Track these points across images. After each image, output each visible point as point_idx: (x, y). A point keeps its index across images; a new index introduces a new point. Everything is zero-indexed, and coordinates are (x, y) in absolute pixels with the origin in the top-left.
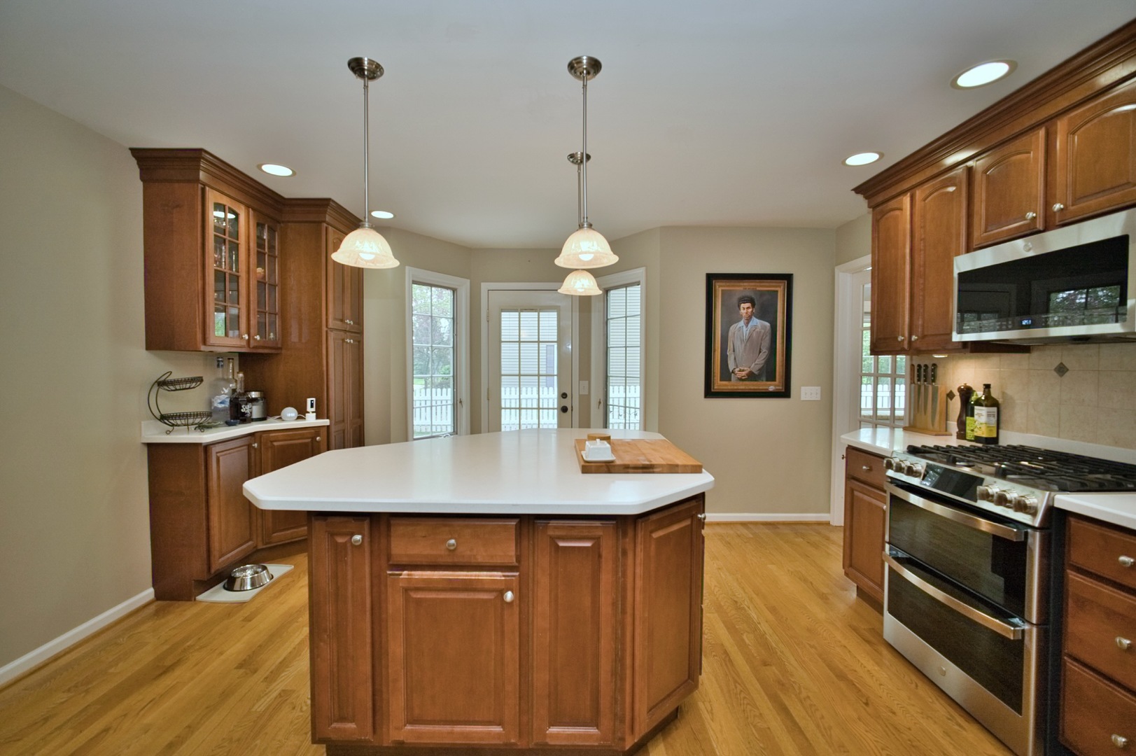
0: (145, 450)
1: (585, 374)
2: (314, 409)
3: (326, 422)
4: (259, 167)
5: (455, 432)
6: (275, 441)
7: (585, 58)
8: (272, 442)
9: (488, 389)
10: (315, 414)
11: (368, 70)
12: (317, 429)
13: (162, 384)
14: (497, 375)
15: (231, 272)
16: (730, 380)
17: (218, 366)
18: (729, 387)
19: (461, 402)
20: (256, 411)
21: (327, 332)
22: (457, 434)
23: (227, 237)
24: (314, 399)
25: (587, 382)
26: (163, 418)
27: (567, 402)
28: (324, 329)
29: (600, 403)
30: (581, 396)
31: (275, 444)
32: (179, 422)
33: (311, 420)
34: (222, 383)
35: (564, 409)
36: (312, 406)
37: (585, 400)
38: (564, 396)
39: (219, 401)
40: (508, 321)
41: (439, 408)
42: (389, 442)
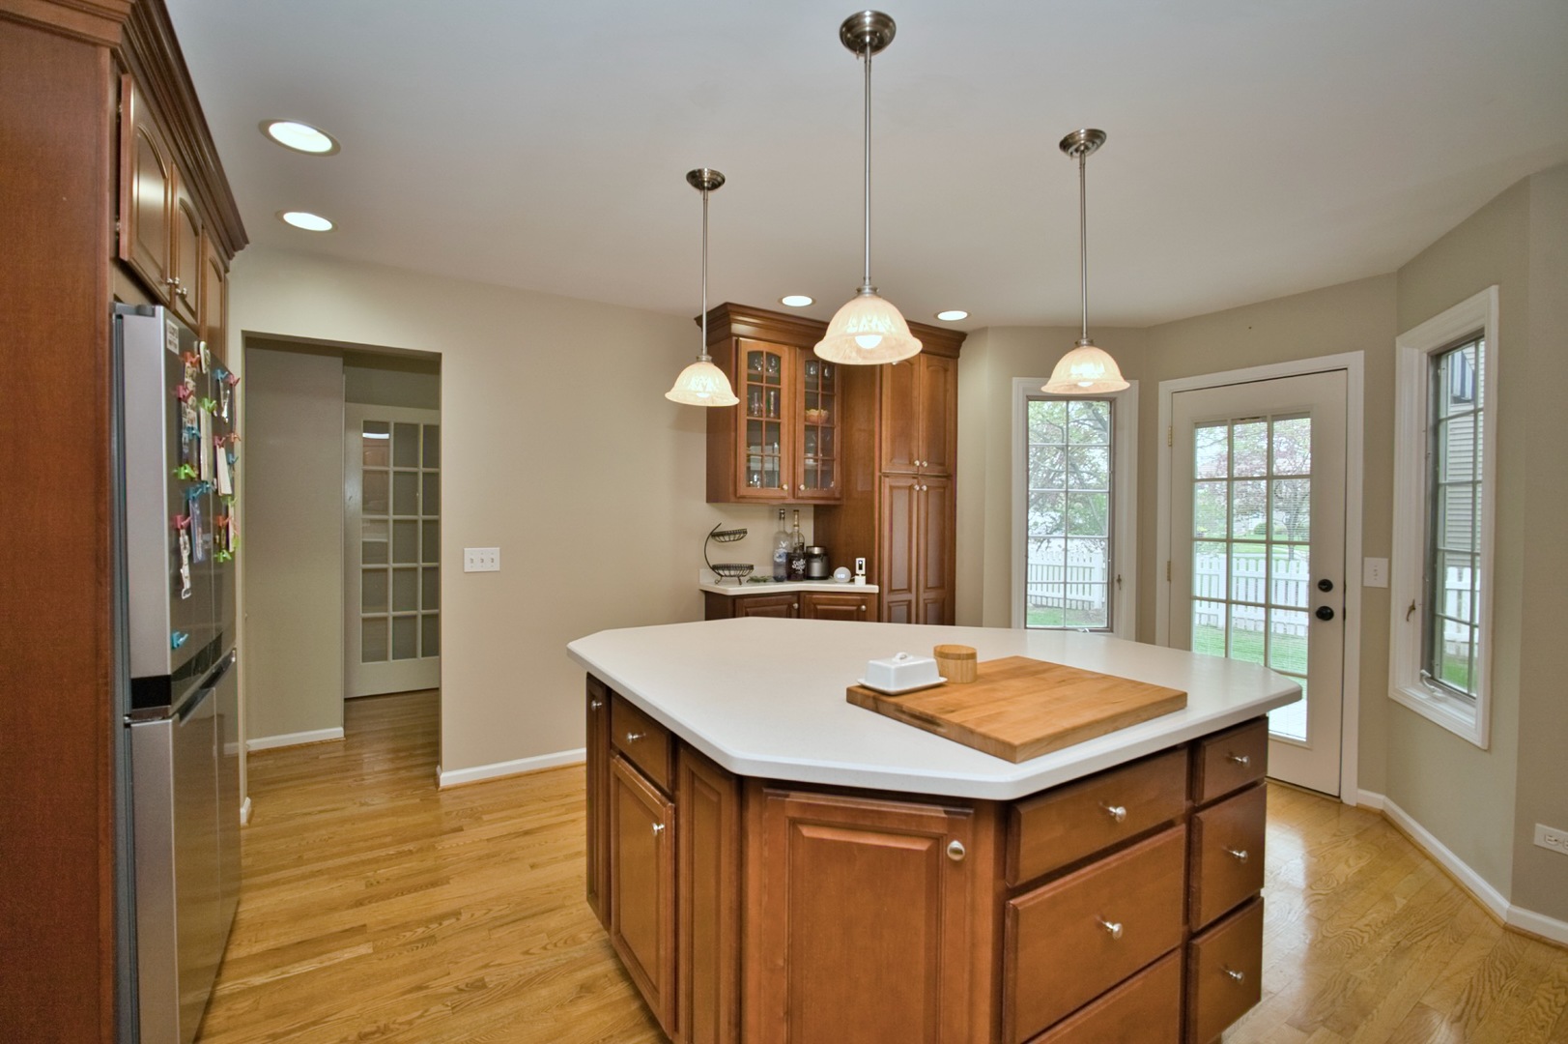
0: (703, 597)
1: (1378, 540)
2: (863, 572)
3: (874, 589)
4: (780, 301)
5: (1110, 629)
6: (819, 604)
7: (868, 13)
8: (815, 605)
9: (1169, 563)
10: (864, 577)
11: (708, 182)
12: (864, 596)
13: (715, 535)
14: (1187, 542)
15: (768, 419)
17: (780, 518)
19: (1119, 580)
20: (817, 568)
21: (880, 477)
22: (1112, 631)
23: (764, 384)
24: (864, 559)
25: (1387, 560)
26: (715, 568)
27: (1332, 600)
28: (877, 474)
29: (1413, 608)
30: (1367, 592)
31: (819, 607)
32: (727, 572)
33: (860, 584)
34: (783, 536)
35: (1323, 614)
36: (861, 568)
37: (1378, 600)
38: (1325, 586)
39: (777, 555)
40: (1209, 448)
41: (1074, 586)
42: (981, 626)
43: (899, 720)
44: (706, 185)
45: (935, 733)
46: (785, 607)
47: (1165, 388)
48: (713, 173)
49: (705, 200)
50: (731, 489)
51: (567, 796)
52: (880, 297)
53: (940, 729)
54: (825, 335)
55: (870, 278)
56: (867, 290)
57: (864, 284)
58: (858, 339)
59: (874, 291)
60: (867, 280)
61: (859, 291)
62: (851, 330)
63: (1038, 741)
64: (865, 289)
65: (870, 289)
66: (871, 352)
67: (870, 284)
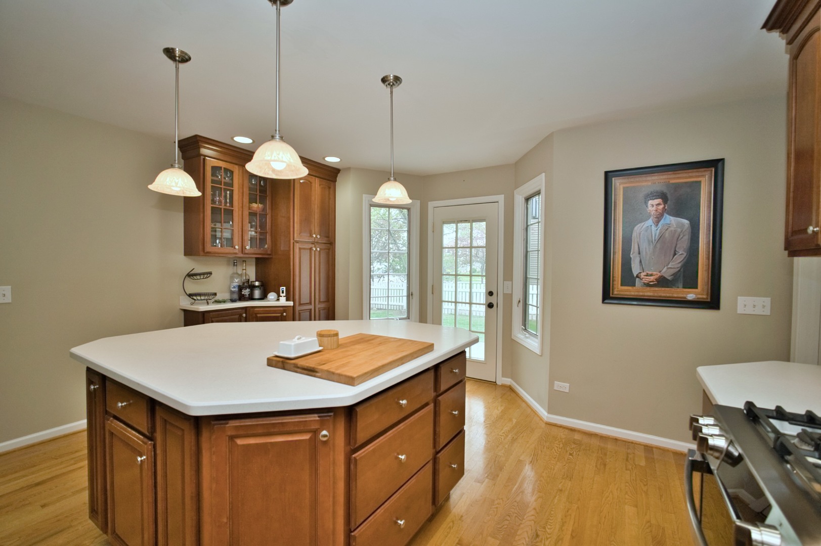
0: (182, 314)
1: (508, 275)
2: (284, 294)
3: (291, 303)
4: (232, 138)
5: (408, 318)
6: (258, 314)
8: (256, 314)
9: (433, 286)
10: (285, 298)
11: (179, 57)
12: (285, 308)
13: (190, 275)
14: (439, 275)
15: (225, 207)
16: (634, 285)
17: (234, 265)
18: (633, 293)
19: (412, 294)
20: (257, 293)
21: (294, 243)
22: (409, 319)
24: (284, 288)
25: (511, 282)
26: (190, 295)
27: (493, 300)
28: (292, 241)
29: (519, 301)
30: (505, 295)
31: (258, 315)
32: (199, 298)
33: (283, 301)
34: (236, 275)
35: (490, 306)
36: (283, 292)
37: (508, 298)
38: (491, 293)
39: (232, 287)
40: (449, 234)
41: (392, 298)
43: (296, 372)
44: (177, 58)
45: (315, 376)
46: (238, 316)
47: (431, 205)
48: (182, 52)
49: (177, 69)
50: (201, 247)
51: (76, 452)
52: (285, 142)
53: (318, 374)
54: (252, 158)
55: (279, 131)
56: (277, 137)
57: (276, 133)
58: (272, 163)
59: (281, 138)
60: (277, 132)
61: (273, 137)
62: (267, 158)
63: (366, 373)
64: (276, 136)
65: (279, 137)
66: (281, 172)
67: (279, 134)
